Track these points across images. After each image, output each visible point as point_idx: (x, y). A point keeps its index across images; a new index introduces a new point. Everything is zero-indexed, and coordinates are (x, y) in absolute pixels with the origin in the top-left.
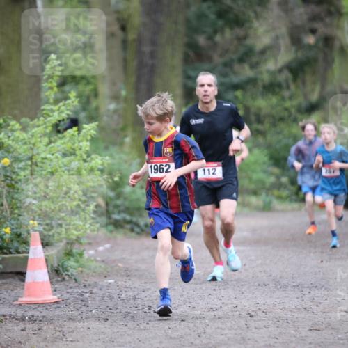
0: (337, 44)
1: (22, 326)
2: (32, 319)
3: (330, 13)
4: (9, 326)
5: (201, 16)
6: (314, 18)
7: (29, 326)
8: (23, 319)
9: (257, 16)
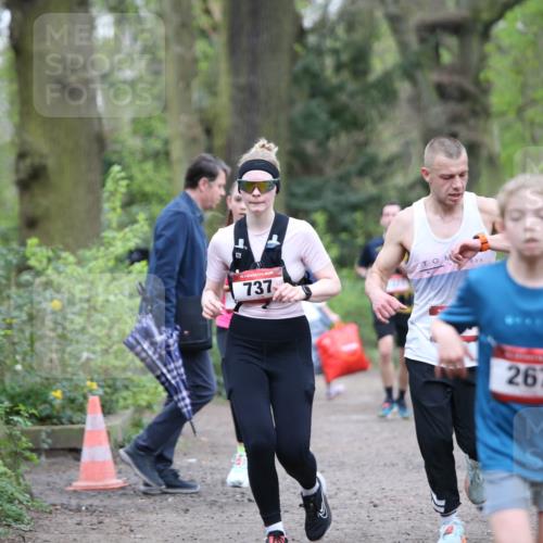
0: (484, 153)
1: (77, 518)
2: (91, 510)
3: (475, 113)
4: (60, 518)
6: (455, 119)
7: (87, 519)
8: (78, 510)
9: (382, 117)
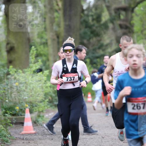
5: (85, 33)
7: (25, 141)
8: (23, 139)
